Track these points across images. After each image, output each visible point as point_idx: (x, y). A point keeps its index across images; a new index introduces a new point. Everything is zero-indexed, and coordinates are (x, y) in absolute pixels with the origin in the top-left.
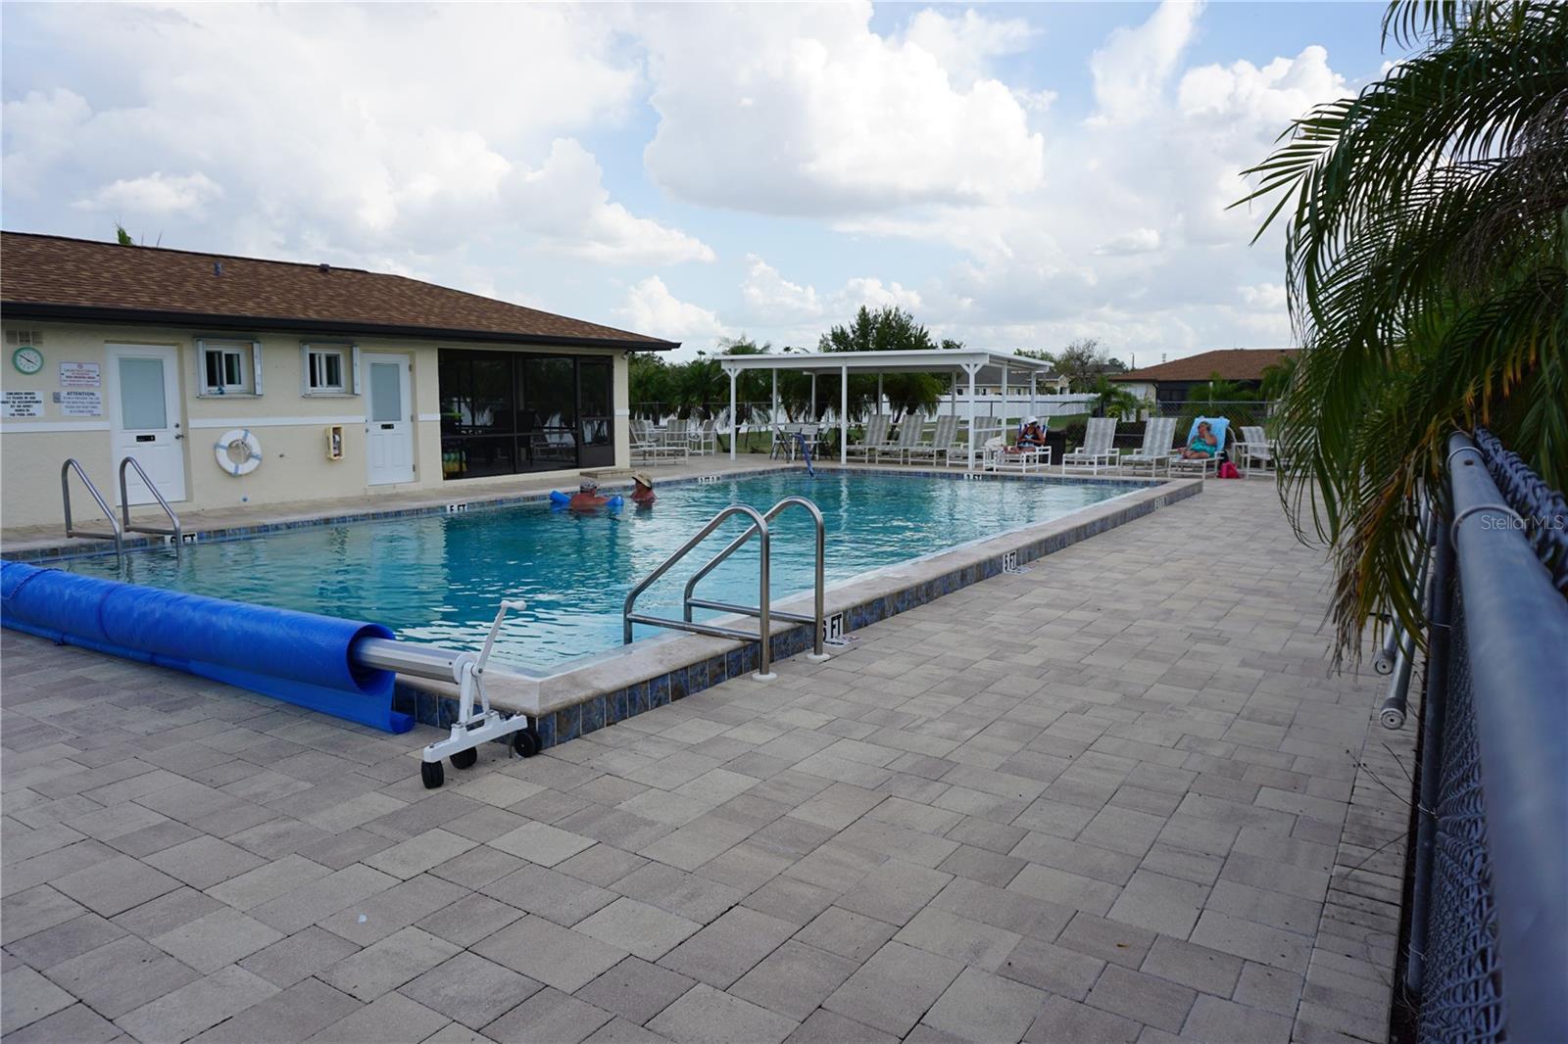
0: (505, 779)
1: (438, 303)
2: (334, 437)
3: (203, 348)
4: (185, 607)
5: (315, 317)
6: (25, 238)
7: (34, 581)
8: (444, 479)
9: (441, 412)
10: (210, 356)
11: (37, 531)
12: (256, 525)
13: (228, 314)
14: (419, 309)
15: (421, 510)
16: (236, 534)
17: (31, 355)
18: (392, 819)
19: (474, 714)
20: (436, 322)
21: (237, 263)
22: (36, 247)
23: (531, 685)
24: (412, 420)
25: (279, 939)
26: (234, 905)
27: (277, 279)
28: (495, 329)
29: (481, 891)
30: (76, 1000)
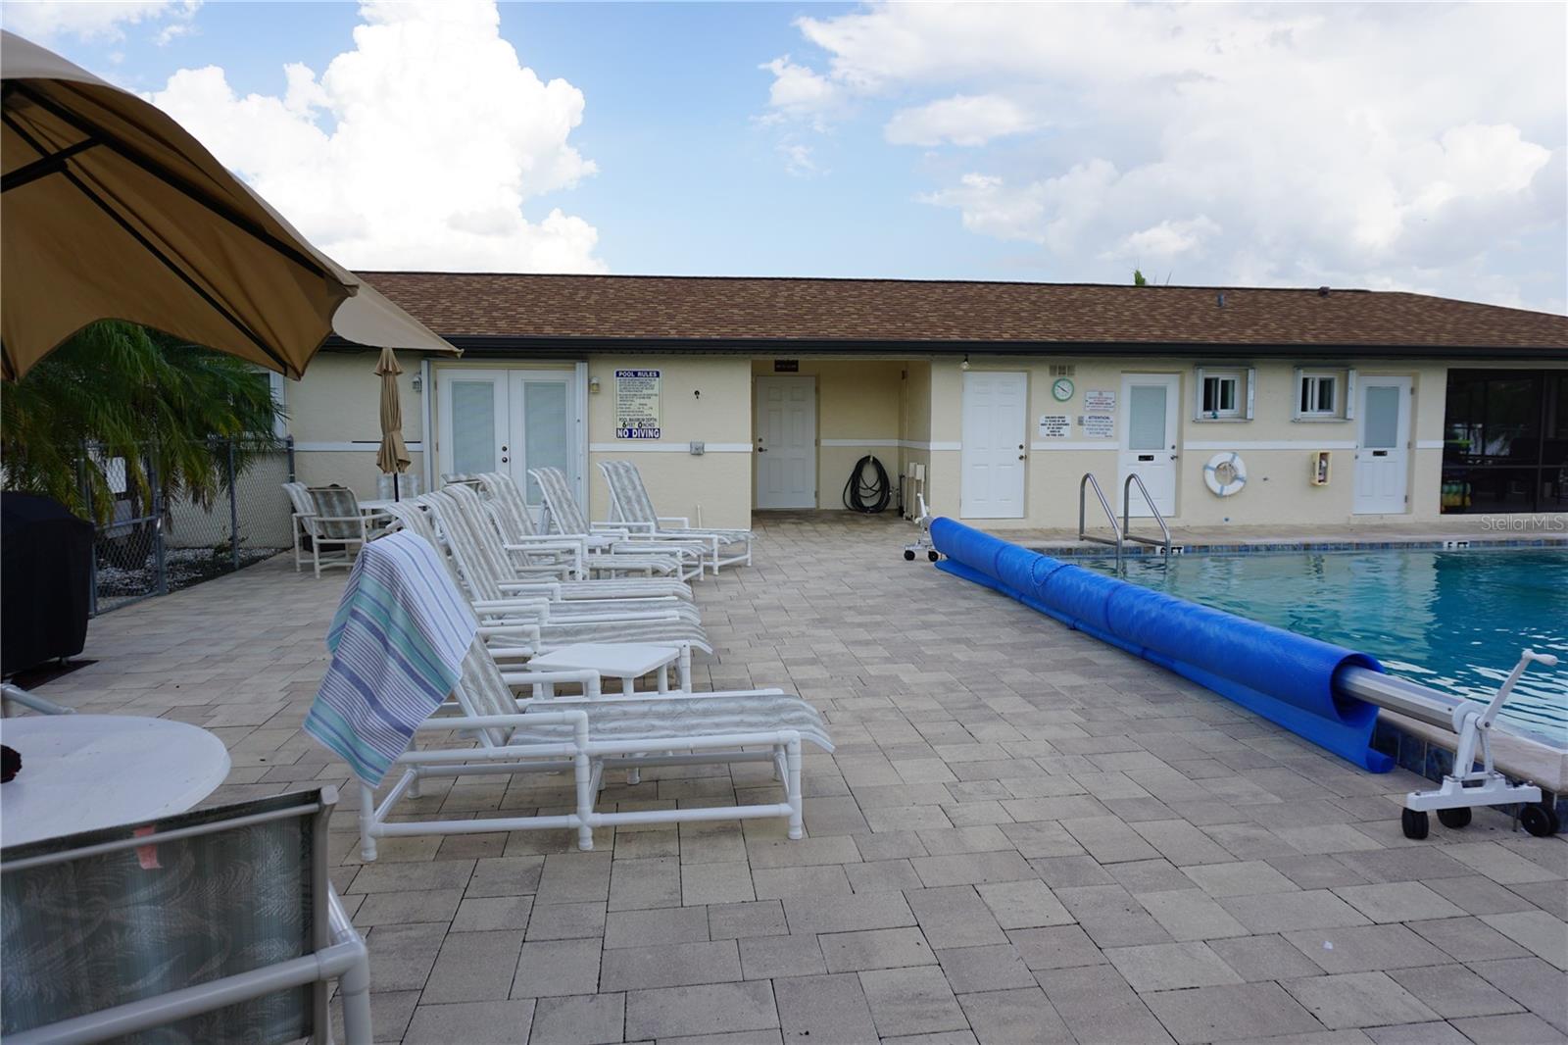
0: (1505, 852)
1: (1451, 319)
2: (1320, 462)
3: (1202, 375)
4: (1178, 611)
5: (1312, 341)
6: (1068, 288)
7: (1058, 573)
8: (1442, 512)
9: (1445, 439)
10: (1208, 383)
11: (1056, 533)
12: (1238, 544)
13: (1228, 342)
14: (1429, 327)
15: (1413, 544)
16: (1218, 551)
17: (1066, 386)
18: (1364, 856)
19: (1473, 771)
20: (1448, 340)
21: (1238, 294)
22: (1076, 294)
23: (1549, 754)
24: (1409, 448)
25: (1245, 934)
26: (1205, 889)
27: (1276, 306)
28: (1524, 344)
29: (1467, 965)
30: (1075, 922)
